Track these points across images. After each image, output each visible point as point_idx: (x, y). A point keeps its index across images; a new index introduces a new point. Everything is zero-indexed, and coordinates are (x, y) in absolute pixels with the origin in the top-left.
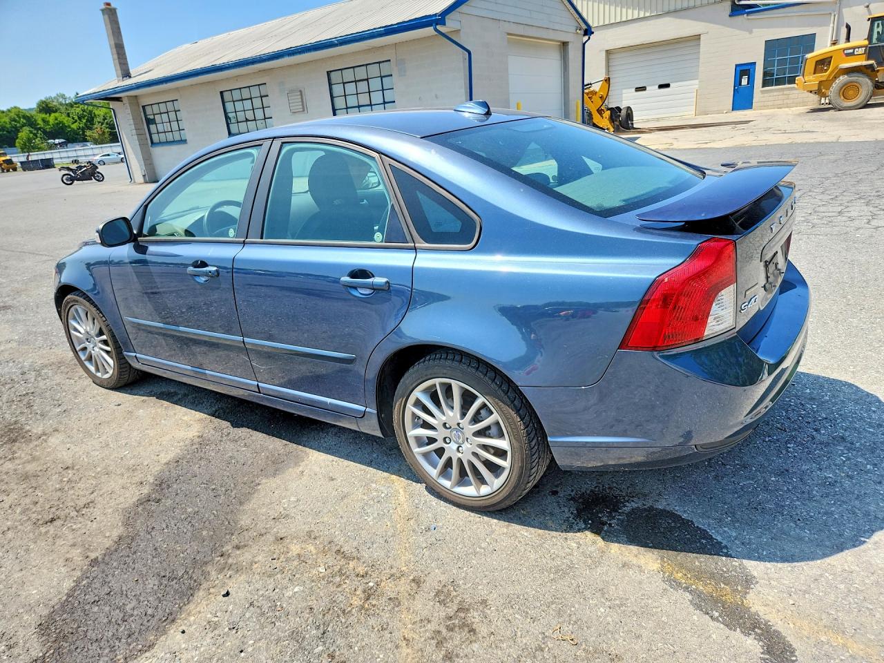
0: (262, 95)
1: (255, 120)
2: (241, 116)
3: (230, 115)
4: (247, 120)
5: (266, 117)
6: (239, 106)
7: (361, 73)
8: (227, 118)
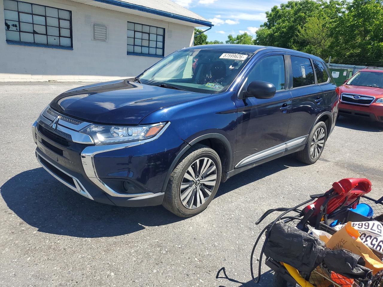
0: (60, 17)
1: (46, 34)
2: (24, 27)
3: (10, 23)
4: (34, 32)
5: (61, 35)
6: (24, 17)
7: (146, 29)
8: (6, 24)
